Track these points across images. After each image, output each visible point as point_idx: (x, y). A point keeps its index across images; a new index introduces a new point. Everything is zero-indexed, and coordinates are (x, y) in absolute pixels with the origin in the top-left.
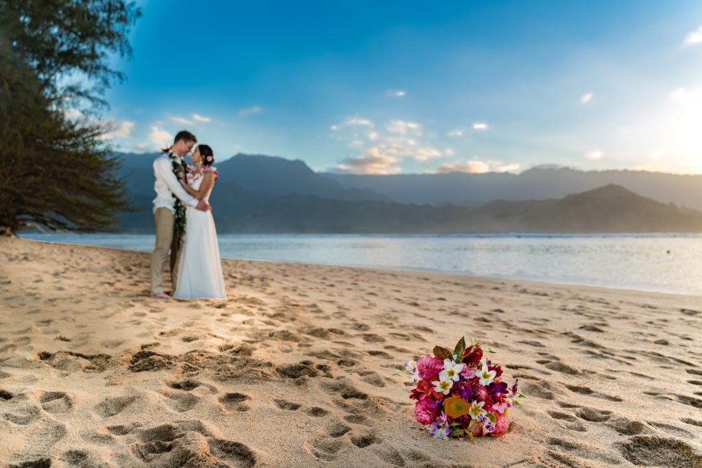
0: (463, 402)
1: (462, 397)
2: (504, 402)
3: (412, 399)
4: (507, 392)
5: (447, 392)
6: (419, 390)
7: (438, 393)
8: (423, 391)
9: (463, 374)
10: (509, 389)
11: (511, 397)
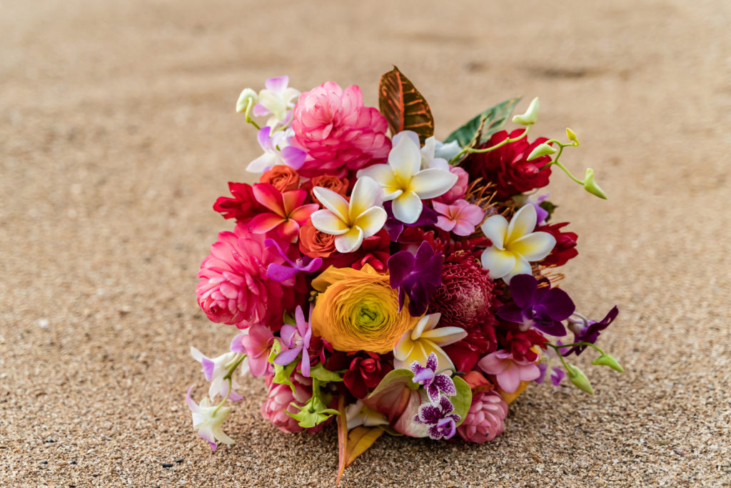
0: (388, 302)
1: (394, 283)
2: (532, 357)
3: (219, 215)
4: (560, 332)
5: (348, 244)
6: (259, 196)
7: (320, 235)
8: (274, 207)
9: (439, 207)
10: (571, 324)
11: (563, 351)
